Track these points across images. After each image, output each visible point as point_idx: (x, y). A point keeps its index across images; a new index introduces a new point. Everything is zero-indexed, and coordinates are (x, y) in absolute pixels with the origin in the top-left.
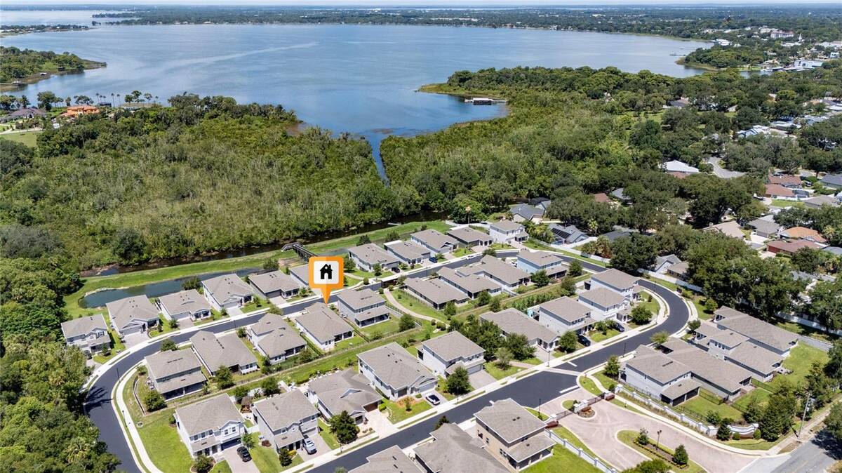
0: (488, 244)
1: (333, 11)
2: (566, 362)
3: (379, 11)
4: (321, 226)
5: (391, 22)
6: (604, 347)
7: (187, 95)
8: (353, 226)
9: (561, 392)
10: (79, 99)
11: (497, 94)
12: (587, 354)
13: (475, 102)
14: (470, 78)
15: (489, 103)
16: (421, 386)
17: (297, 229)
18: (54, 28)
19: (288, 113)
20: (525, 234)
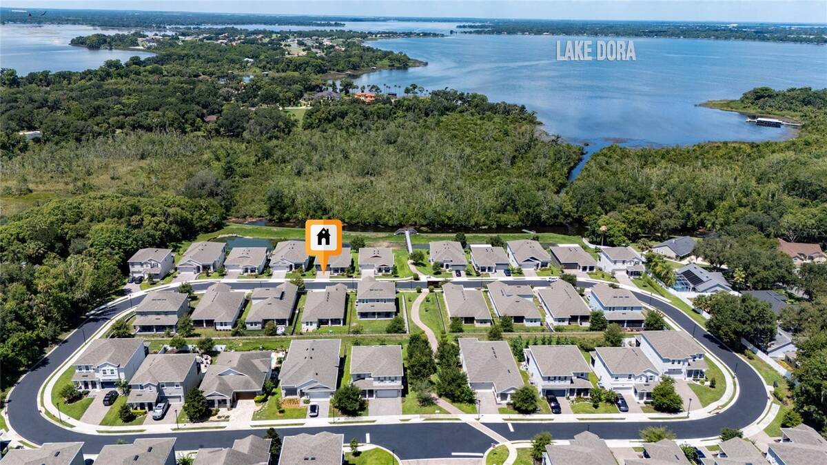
0: (588, 270)
1: (680, 26)
2: (506, 422)
3: (734, 27)
4: (449, 219)
5: (736, 38)
6: (578, 421)
7: (447, 90)
8: (484, 225)
9: (453, 454)
10: (372, 88)
11: (796, 116)
12: (543, 422)
13: (759, 122)
14: (770, 96)
15: (777, 125)
16: (309, 391)
17: (424, 217)
18: (418, 34)
19: (529, 114)
20: (642, 268)
